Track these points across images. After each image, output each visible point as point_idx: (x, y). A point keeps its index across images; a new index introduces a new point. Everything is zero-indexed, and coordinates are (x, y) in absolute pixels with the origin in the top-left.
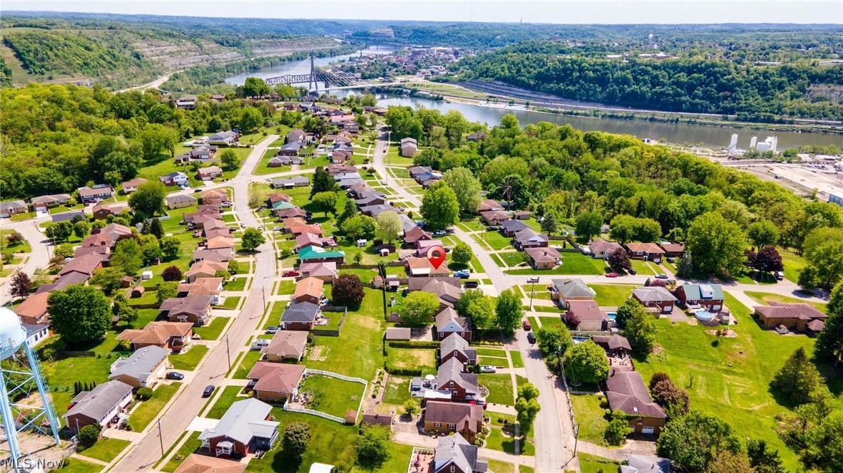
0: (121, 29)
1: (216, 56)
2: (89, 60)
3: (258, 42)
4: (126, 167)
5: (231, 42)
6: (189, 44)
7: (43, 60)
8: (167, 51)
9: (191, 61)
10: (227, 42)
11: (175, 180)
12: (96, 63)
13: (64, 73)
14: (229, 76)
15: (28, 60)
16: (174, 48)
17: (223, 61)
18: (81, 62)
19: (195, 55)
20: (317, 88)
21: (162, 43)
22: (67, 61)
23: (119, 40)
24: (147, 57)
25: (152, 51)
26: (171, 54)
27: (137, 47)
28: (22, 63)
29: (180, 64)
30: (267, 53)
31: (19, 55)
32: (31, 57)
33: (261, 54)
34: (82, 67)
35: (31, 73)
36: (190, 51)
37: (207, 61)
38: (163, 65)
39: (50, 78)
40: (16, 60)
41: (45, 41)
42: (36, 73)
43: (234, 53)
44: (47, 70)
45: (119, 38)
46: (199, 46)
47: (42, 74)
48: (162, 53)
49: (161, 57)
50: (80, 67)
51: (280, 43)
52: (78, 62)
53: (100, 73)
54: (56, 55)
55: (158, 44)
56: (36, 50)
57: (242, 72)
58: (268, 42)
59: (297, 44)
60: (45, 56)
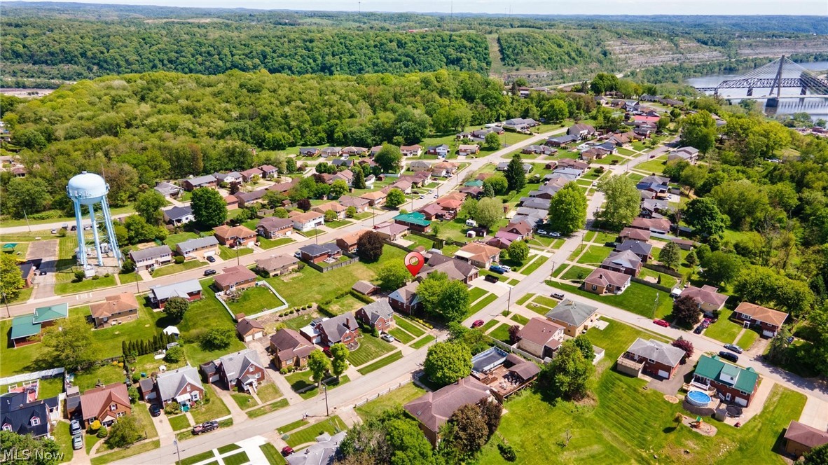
0: (602, 28)
1: (689, 56)
2: (553, 56)
3: (750, 41)
4: (412, 134)
5: (717, 41)
6: (665, 43)
7: (517, 54)
8: (637, 49)
9: (660, 60)
10: (713, 41)
11: (437, 151)
12: (559, 58)
13: (529, 66)
14: (695, 76)
15: (506, 54)
16: (646, 47)
17: (697, 61)
18: (546, 57)
19: (666, 54)
20: (778, 94)
21: (637, 41)
22: (535, 56)
23: (595, 39)
24: (614, 54)
25: (622, 49)
26: (642, 52)
27: (609, 45)
28: (501, 57)
29: (646, 63)
30: (757, 54)
31: (502, 51)
32: (509, 52)
33: (749, 54)
34: (546, 61)
35: (505, 65)
36: (664, 50)
37: (678, 60)
38: (627, 62)
39: (517, 70)
40: (499, 54)
41: (527, 39)
42: (509, 65)
43: (714, 53)
44: (518, 62)
45: (596, 37)
46: (676, 45)
47: (513, 66)
48: (633, 51)
49: (630, 55)
50: (544, 61)
51: (779, 42)
52: (544, 56)
53: (559, 67)
54: (529, 51)
55: (632, 42)
56: (515, 46)
57: (713, 73)
58: (764, 41)
59: (802, 44)
60: (520, 51)
